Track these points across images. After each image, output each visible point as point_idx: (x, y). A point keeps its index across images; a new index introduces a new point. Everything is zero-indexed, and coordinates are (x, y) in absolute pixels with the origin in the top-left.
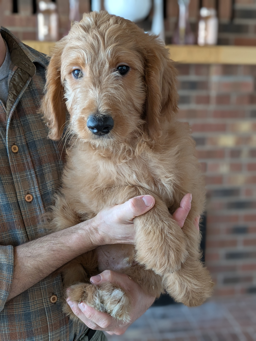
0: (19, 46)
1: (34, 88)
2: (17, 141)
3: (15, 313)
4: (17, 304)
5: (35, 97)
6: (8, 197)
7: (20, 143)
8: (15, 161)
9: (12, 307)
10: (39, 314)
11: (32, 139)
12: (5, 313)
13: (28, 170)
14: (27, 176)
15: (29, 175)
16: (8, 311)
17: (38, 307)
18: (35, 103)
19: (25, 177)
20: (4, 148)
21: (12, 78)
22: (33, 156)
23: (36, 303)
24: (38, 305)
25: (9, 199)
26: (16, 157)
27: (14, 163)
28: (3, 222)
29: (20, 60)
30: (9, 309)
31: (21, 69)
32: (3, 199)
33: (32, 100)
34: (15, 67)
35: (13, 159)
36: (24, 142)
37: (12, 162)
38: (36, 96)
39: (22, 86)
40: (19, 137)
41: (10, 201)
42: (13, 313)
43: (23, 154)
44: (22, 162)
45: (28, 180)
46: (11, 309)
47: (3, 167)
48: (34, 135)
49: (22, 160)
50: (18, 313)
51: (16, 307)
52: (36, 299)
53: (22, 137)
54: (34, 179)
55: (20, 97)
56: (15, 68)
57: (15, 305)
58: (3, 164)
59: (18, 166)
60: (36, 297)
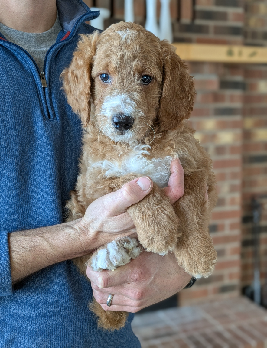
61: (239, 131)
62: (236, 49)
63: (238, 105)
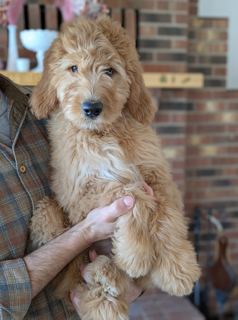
0: (10, 83)
1: (30, 119)
2: (24, 163)
3: (42, 307)
4: (41, 300)
5: (32, 127)
6: (21, 211)
7: (27, 165)
8: (25, 180)
9: (38, 303)
10: (55, 303)
11: (36, 162)
12: (34, 309)
13: (39, 186)
14: (38, 191)
15: (39, 190)
16: (36, 307)
17: (53, 298)
18: (32, 132)
19: (37, 191)
20: (13, 169)
21: (11, 111)
22: (40, 175)
23: (51, 295)
24: (53, 296)
25: (23, 213)
26: (25, 176)
27: (26, 182)
28: (21, 234)
29: (15, 95)
30: (36, 305)
31: (17, 102)
32: (18, 213)
33: (29, 129)
34: (12, 100)
35: (24, 178)
36: (30, 164)
37: (23, 181)
38: (32, 125)
39: (21, 117)
40: (26, 159)
41: (24, 214)
42: (40, 307)
43: (31, 173)
44: (32, 179)
45: (39, 194)
46: (37, 305)
47: (15, 186)
48: (37, 159)
49: (31, 178)
50: (44, 306)
51: (41, 302)
52: (50, 292)
53: (29, 159)
54: (44, 193)
55: (20, 127)
56: (12, 102)
57: (40, 300)
58: (14, 184)
59: (29, 184)
60: (50, 291)
61: (182, 148)
62: (169, 76)
63: (181, 124)
